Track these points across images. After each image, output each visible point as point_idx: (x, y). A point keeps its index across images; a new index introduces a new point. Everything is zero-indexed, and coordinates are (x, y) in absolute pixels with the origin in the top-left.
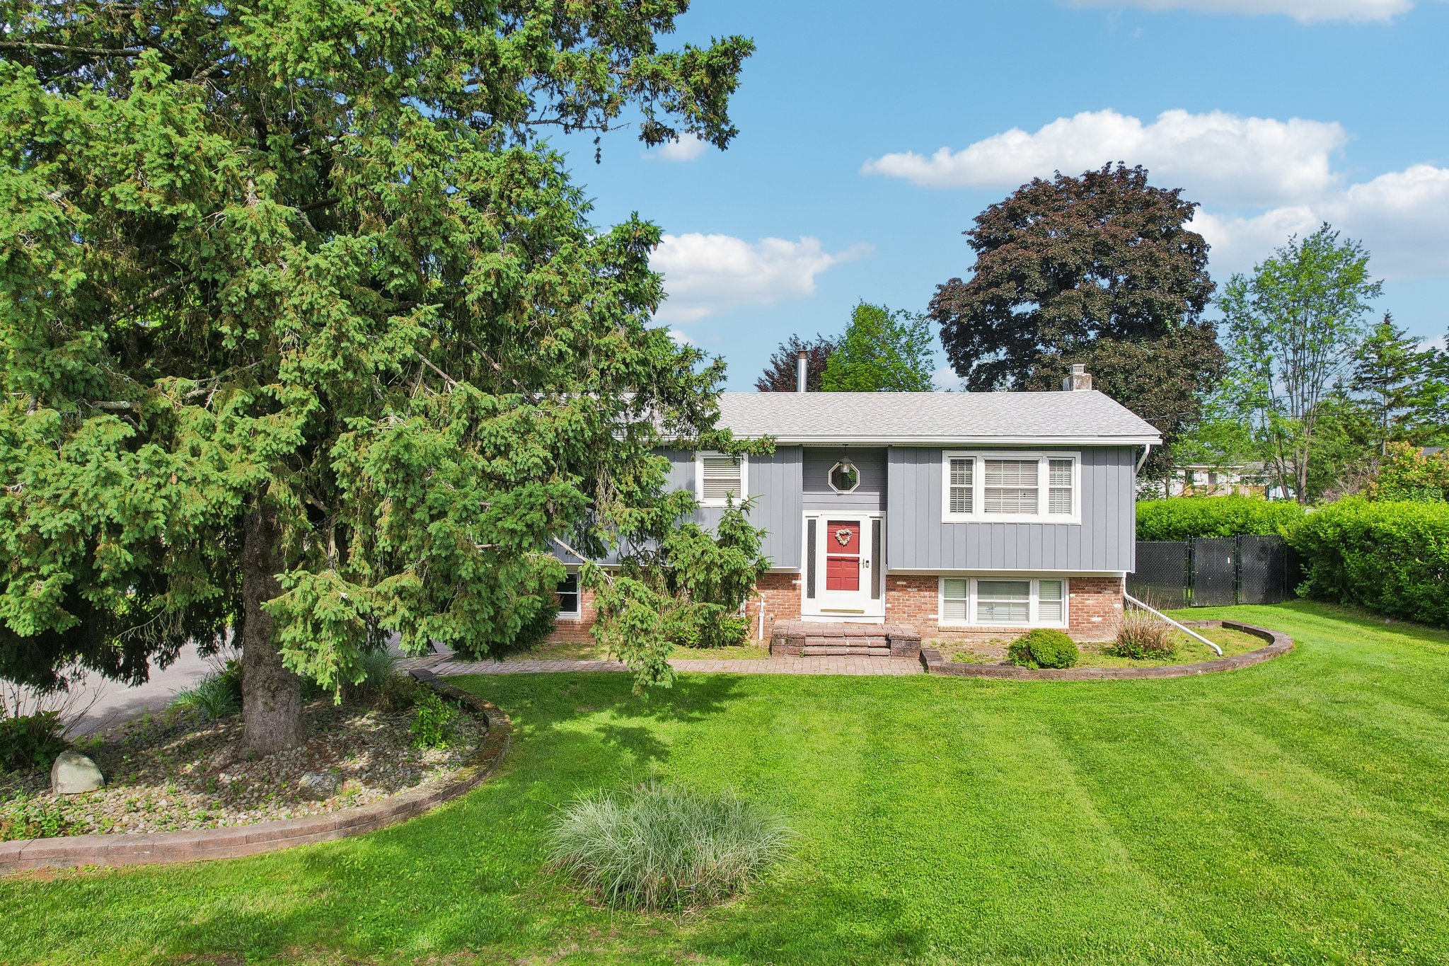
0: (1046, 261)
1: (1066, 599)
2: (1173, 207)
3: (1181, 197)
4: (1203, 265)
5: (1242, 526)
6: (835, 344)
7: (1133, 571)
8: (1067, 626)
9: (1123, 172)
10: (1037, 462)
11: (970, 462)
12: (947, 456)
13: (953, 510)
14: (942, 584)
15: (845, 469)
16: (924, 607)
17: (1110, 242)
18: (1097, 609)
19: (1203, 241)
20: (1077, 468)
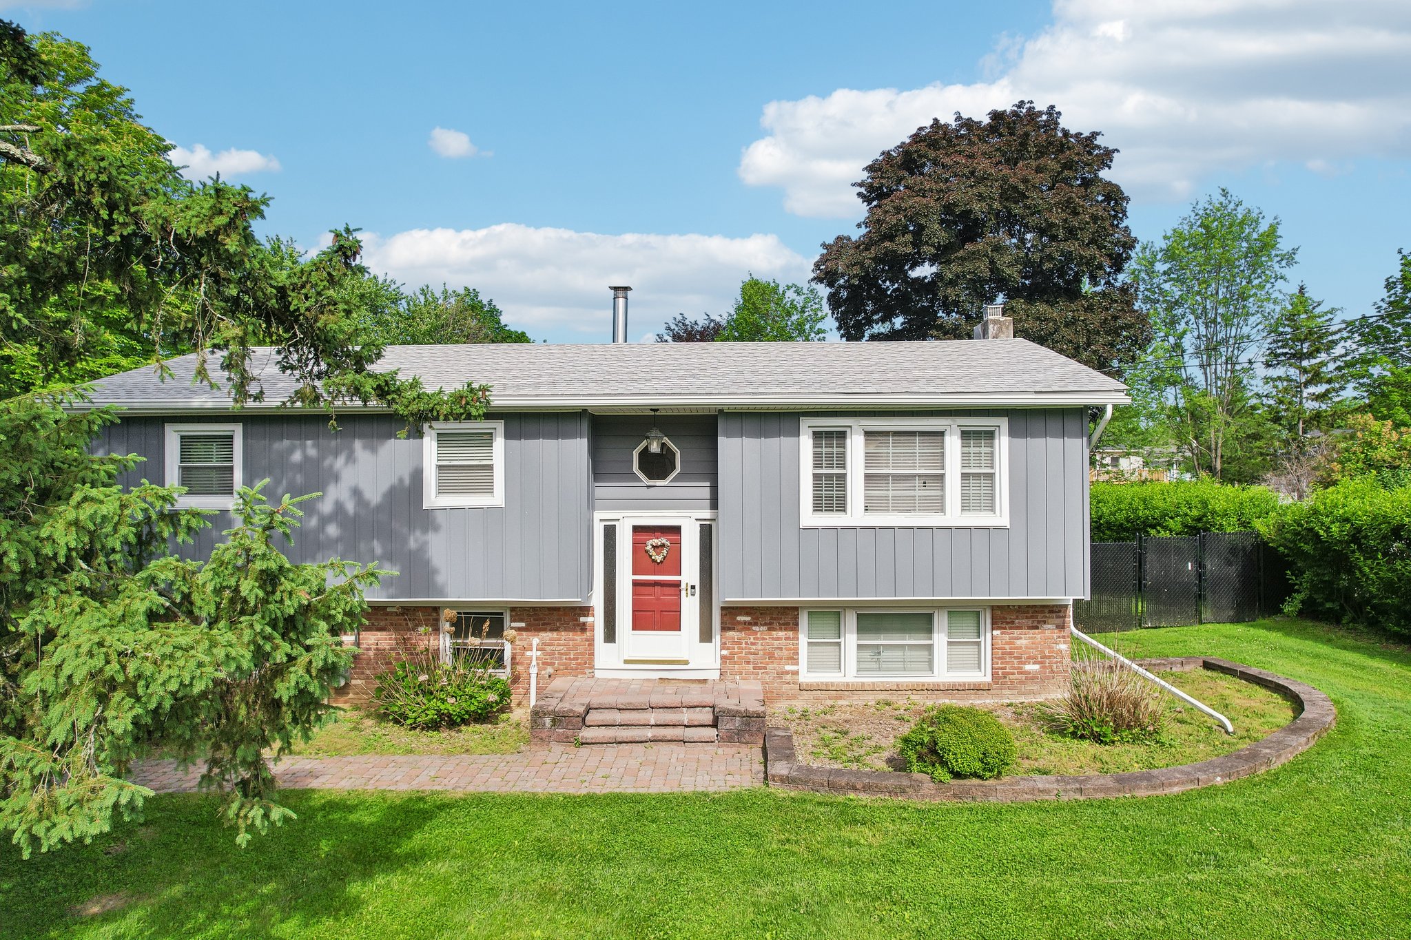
0: (948, 208)
1: (987, 638)
2: (1090, 153)
3: (1099, 141)
4: (1121, 219)
5: (1199, 520)
6: (724, 323)
7: (1087, 597)
8: (989, 679)
9: (1033, 115)
10: (942, 434)
11: (842, 436)
12: (807, 426)
13: (817, 508)
14: (804, 620)
15: (655, 448)
16: (777, 653)
17: (1022, 187)
18: (1032, 653)
19: (1122, 193)
20: (1003, 442)
